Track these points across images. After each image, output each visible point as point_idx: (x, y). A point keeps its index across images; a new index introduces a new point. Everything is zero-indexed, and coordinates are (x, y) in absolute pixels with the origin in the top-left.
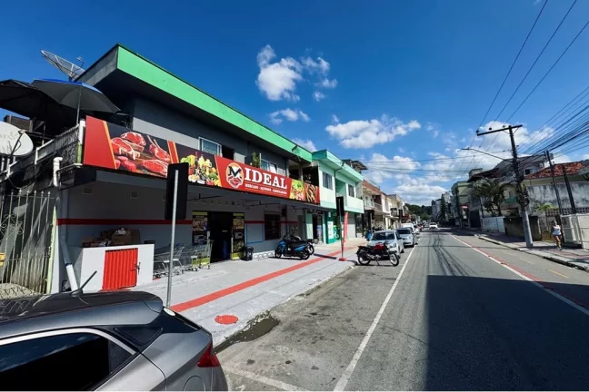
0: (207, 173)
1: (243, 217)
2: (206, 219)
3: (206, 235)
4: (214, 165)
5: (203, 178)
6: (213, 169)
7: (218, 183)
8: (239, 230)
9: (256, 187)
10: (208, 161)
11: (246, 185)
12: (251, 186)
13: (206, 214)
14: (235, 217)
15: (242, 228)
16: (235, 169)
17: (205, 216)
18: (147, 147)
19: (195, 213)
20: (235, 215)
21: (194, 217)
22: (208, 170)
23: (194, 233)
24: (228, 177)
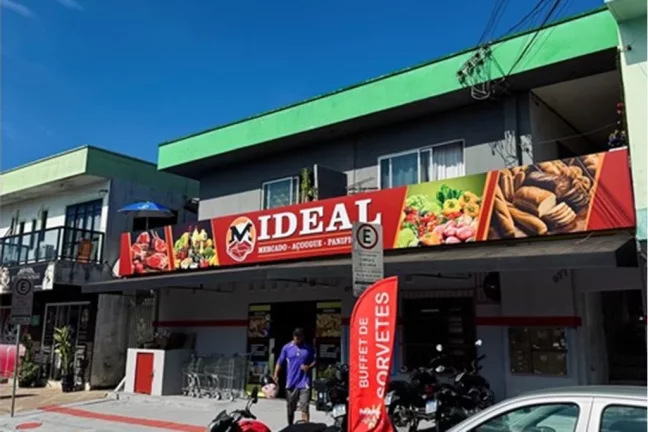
0: (201, 251)
1: (338, 310)
2: (268, 318)
3: (267, 344)
4: (210, 236)
5: (197, 259)
6: (209, 242)
7: (214, 260)
8: (327, 340)
9: (283, 247)
10: (203, 232)
11: (261, 250)
12: (269, 249)
13: (268, 308)
14: (321, 311)
15: (335, 334)
16: (240, 228)
17: (267, 312)
18: (150, 243)
19: (253, 308)
20: (319, 306)
21: (251, 314)
22: (202, 245)
23: (251, 341)
24: (228, 246)
